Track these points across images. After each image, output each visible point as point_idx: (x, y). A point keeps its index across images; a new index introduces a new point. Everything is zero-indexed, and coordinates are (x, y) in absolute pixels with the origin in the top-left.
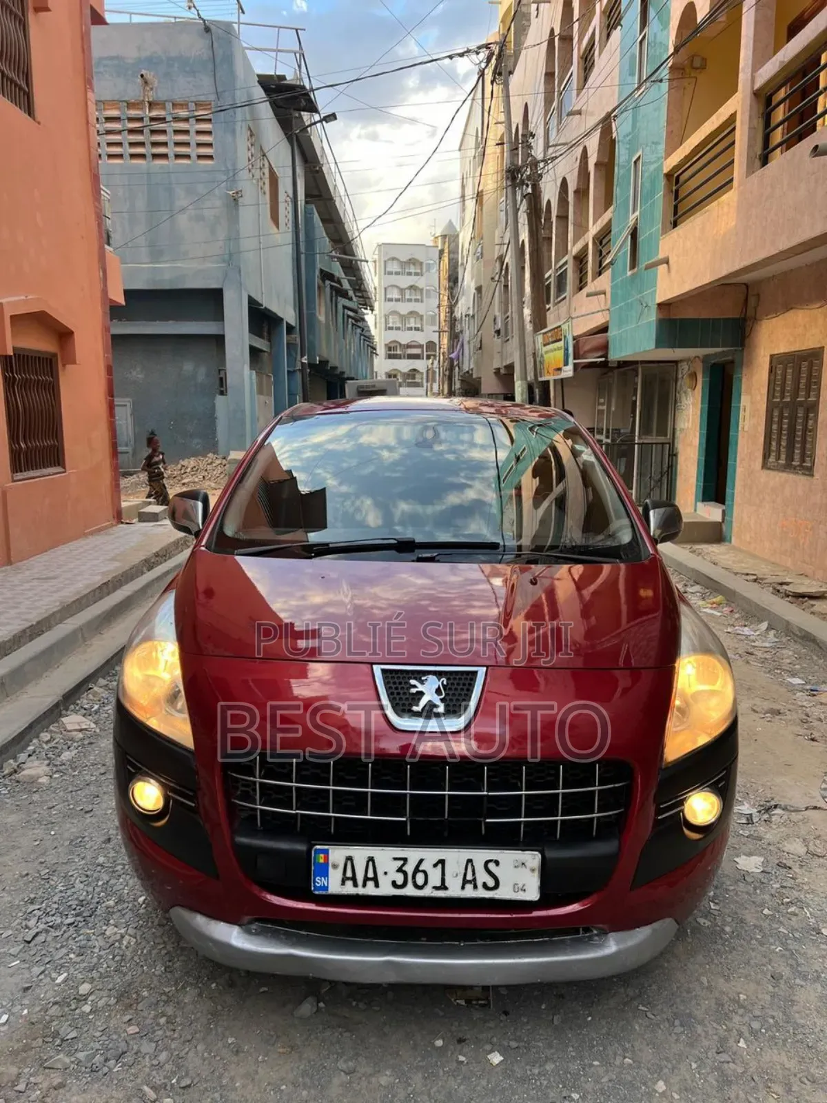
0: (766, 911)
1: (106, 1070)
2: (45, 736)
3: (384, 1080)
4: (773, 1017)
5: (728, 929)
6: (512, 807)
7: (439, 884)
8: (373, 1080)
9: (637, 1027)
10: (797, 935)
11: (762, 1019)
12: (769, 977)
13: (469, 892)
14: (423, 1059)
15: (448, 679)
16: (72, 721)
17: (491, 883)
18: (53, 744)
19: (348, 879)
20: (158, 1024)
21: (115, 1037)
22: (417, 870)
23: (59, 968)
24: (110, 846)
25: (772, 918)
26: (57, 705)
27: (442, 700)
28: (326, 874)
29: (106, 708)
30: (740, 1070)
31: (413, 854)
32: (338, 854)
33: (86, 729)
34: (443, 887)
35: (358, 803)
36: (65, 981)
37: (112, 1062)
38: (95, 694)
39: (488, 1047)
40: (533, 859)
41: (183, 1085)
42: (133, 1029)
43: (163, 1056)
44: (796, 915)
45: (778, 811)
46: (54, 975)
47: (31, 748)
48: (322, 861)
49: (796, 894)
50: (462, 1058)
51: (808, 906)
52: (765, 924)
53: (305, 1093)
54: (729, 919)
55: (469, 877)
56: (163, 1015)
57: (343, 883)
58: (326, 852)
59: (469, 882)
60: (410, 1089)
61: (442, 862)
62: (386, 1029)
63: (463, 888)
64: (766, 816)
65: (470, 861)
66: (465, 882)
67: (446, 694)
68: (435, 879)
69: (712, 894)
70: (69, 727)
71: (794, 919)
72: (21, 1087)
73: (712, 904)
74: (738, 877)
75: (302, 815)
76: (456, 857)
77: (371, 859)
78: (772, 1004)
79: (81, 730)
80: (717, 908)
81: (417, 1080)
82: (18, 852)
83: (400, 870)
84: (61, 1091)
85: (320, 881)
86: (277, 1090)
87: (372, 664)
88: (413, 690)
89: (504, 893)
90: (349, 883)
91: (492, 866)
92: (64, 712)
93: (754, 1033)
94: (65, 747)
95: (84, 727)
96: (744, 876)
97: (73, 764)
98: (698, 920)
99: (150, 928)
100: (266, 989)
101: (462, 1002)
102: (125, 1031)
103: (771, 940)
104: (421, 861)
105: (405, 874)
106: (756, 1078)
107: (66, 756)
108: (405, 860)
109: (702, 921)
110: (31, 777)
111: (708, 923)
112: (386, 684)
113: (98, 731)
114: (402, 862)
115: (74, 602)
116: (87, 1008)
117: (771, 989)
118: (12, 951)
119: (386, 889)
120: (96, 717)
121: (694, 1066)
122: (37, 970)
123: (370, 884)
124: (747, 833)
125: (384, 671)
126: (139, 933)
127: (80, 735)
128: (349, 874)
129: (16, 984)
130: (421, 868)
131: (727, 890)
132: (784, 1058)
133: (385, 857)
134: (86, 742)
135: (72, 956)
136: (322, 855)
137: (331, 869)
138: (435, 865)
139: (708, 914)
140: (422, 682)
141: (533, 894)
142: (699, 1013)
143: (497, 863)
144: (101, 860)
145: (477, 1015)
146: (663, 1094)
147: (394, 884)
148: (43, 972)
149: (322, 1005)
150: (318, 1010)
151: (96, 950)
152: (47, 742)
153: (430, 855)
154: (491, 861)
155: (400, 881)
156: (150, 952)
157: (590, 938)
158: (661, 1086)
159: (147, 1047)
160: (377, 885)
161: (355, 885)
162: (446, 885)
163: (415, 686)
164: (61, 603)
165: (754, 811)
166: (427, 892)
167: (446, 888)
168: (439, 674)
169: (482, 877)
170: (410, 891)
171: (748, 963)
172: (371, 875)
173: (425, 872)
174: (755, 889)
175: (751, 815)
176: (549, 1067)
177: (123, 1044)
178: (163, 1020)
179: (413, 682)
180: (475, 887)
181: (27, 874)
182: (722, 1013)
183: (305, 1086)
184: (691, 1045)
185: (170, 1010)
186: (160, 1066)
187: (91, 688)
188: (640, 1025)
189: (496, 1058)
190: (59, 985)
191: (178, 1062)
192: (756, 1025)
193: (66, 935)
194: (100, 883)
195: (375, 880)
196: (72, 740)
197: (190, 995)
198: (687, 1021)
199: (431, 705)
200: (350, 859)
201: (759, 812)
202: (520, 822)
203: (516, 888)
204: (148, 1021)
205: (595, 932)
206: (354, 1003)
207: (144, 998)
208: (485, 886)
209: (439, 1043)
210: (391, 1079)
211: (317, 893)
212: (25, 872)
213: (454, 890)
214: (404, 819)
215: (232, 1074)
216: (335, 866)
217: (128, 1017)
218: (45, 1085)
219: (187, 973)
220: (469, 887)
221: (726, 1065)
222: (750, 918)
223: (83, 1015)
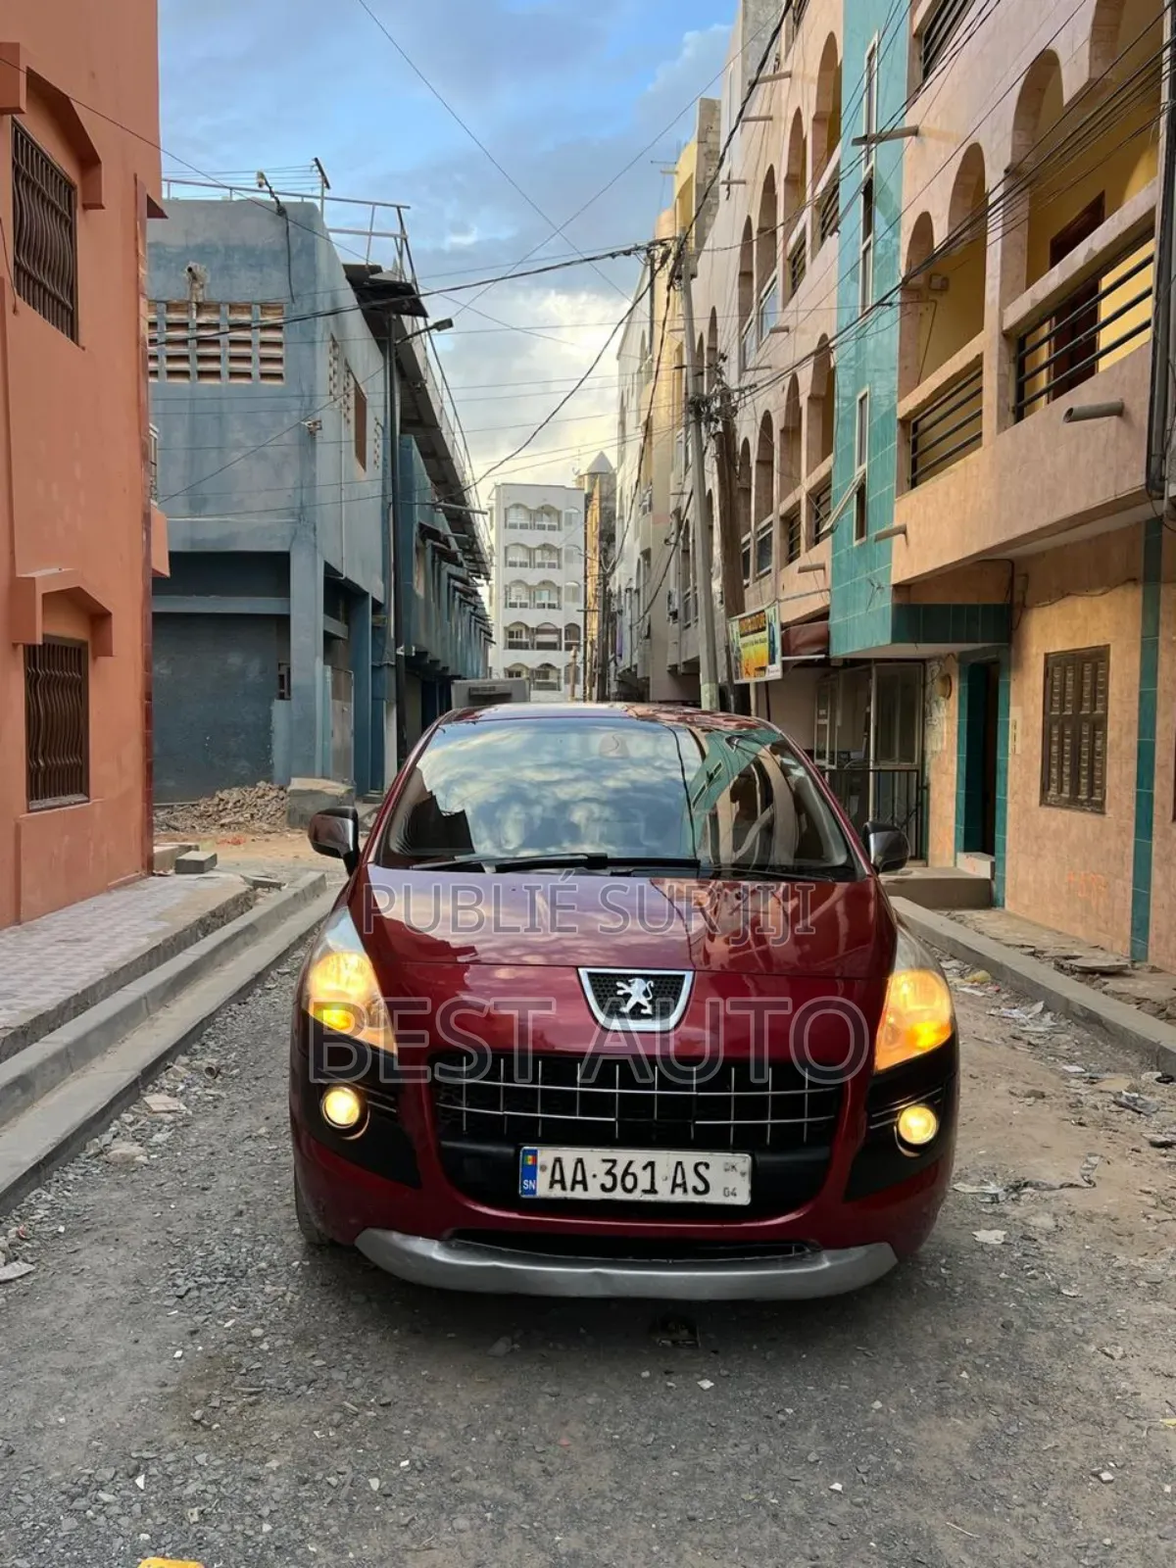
0: (1003, 1275)
1: (299, 1393)
2: (127, 1117)
3: (590, 1401)
4: (999, 1356)
5: (958, 1289)
6: (719, 1108)
7: (648, 1187)
8: (579, 1400)
9: (854, 1363)
10: (1034, 1294)
11: (989, 1358)
12: (999, 1326)
13: (679, 1196)
14: (629, 1386)
15: (655, 983)
16: (156, 1101)
17: (701, 1187)
18: (138, 1126)
19: (557, 1182)
20: (345, 1360)
21: (301, 1368)
22: (626, 1173)
23: (226, 1318)
24: (244, 1218)
25: (1009, 1281)
26: (135, 1082)
27: (650, 1002)
28: (533, 1177)
29: (193, 1090)
30: (960, 1393)
31: (623, 1156)
32: (546, 1155)
33: (175, 1111)
34: (653, 1190)
35: (565, 1102)
36: (234, 1326)
37: (304, 1387)
38: (176, 1073)
39: (698, 1376)
40: (743, 1161)
41: (383, 1401)
42: (318, 1363)
43: (357, 1382)
44: (1036, 1278)
45: (1029, 1190)
46: (220, 1322)
47: (113, 1129)
48: (530, 1163)
49: (1039, 1262)
50: (670, 1384)
51: (1050, 1271)
52: (1001, 1287)
53: (510, 1410)
54: (961, 1282)
55: (679, 1181)
56: (348, 1352)
57: (551, 1186)
58: (534, 1153)
59: (679, 1185)
60: (618, 1407)
61: (651, 1164)
62: (588, 1365)
63: (673, 1191)
64: (1014, 1196)
65: (679, 1163)
66: (675, 1185)
67: (654, 997)
68: (644, 1182)
69: (944, 1261)
70: (155, 1108)
71: (1033, 1282)
72: (216, 1403)
73: (943, 1270)
74: (975, 1247)
75: (509, 1116)
76: (666, 1160)
77: (580, 1161)
78: (999, 1347)
79: (169, 1112)
80: (948, 1272)
81: (627, 1399)
82: (138, 1223)
83: (609, 1172)
84: (259, 1407)
85: (527, 1184)
86: (480, 1407)
87: (577, 967)
88: (620, 992)
89: (714, 1197)
90: (558, 1187)
91: (702, 1169)
92: (142, 1092)
93: (979, 1369)
94: (155, 1129)
95: (172, 1108)
96: (982, 1247)
97: (170, 1147)
98: (927, 1282)
99: (312, 1288)
100: (453, 1335)
101: (669, 1343)
102: (311, 1364)
103: (1005, 1298)
104: (630, 1163)
105: (614, 1177)
106: (976, 1399)
107: (159, 1137)
108: (614, 1162)
109: (930, 1282)
110: (124, 1156)
111: (936, 1284)
112: (593, 986)
113: (190, 1113)
114: (610, 1164)
115: (122, 969)
116: (265, 1346)
117: (999, 1335)
118: (165, 1303)
119: (594, 1193)
120: (184, 1098)
121: (912, 1391)
122: (200, 1318)
123: (579, 1187)
124: (990, 1211)
125: (590, 975)
126: (302, 1292)
127: (170, 1117)
128: (557, 1177)
129: (181, 1329)
130: (630, 1171)
131: (962, 1259)
132: (1007, 1387)
133: (595, 1158)
134: (181, 1124)
135: (233, 1308)
136: (530, 1157)
137: (539, 1171)
138: (645, 1168)
139: (938, 1277)
140: (629, 985)
141: (743, 1198)
142: (921, 1354)
143: (707, 1166)
144: (238, 1230)
145: (684, 1353)
146: (879, 1411)
147: (603, 1187)
148: (206, 1320)
149: (516, 1346)
150: (513, 1350)
151: (260, 1303)
152: (131, 1124)
153: (640, 1157)
154: (700, 1163)
155: (609, 1185)
156: (319, 1307)
157: (803, 1256)
158: (878, 1405)
159: (336, 1375)
160: (585, 1189)
161: (564, 1188)
162: (657, 1187)
163: (622, 989)
164: (107, 969)
165: (1000, 1191)
166: (636, 1196)
167: (655, 1192)
168: (646, 978)
169: (692, 1181)
170: (619, 1194)
171: (977, 1316)
172: (579, 1177)
173: (634, 1175)
174: (993, 1257)
175: (996, 1195)
176: (762, 1391)
177: (311, 1373)
178: (349, 1357)
179: (619, 984)
180: (685, 1191)
181: (156, 1243)
182: (944, 1352)
183: (510, 1405)
184: (911, 1377)
185: (355, 1350)
186: (354, 1390)
187: (169, 1067)
188: (858, 1361)
189: (707, 1384)
190: (229, 1329)
191: (374, 1388)
192: (979, 1361)
193: (221, 1292)
194: (244, 1250)
195: (584, 1183)
196: (161, 1121)
197: (372, 1339)
198: (908, 1359)
199: (639, 1006)
200: (558, 1160)
201: (1006, 1190)
202: (729, 1125)
203: (726, 1192)
204: (333, 1357)
205: (808, 1250)
206: (551, 1345)
207: (323, 1341)
208: (695, 1190)
209: (646, 1374)
210: (599, 1400)
211: (524, 1196)
212: (154, 1240)
213: (664, 1194)
214: (613, 1119)
215: (432, 1396)
216: (544, 1168)
217: (310, 1354)
218: (239, 1403)
219: (365, 1322)
220: (679, 1191)
221: (945, 1391)
222: (985, 1280)
223: (261, 1351)
